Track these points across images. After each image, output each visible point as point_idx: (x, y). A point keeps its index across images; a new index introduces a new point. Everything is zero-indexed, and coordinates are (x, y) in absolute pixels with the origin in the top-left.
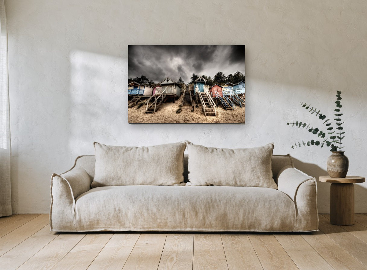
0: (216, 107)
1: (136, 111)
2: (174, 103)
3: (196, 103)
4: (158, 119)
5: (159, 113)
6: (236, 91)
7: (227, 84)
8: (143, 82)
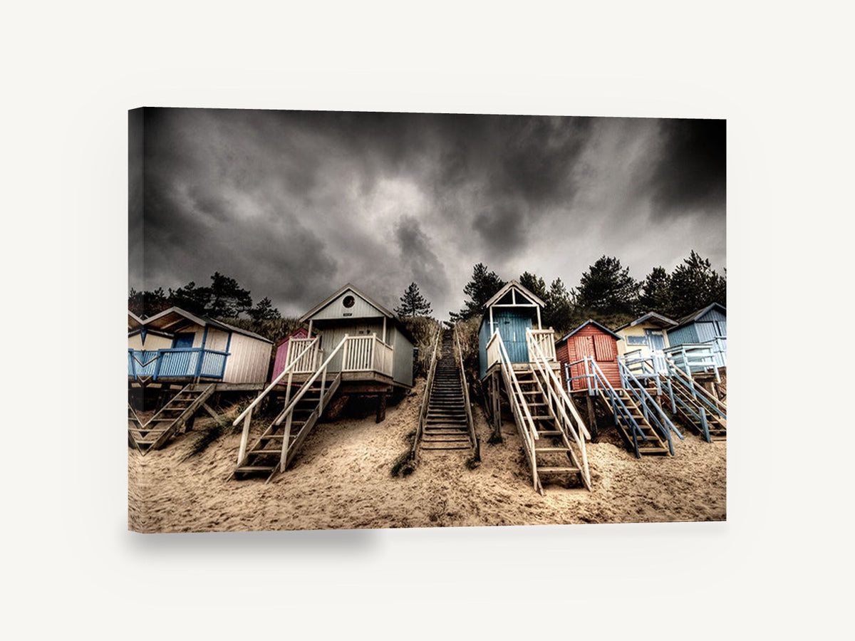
0: (587, 441)
1: (188, 465)
2: (379, 420)
3: (490, 421)
4: (300, 512)
5: (305, 478)
6: (685, 356)
7: (641, 319)
8: (219, 311)
